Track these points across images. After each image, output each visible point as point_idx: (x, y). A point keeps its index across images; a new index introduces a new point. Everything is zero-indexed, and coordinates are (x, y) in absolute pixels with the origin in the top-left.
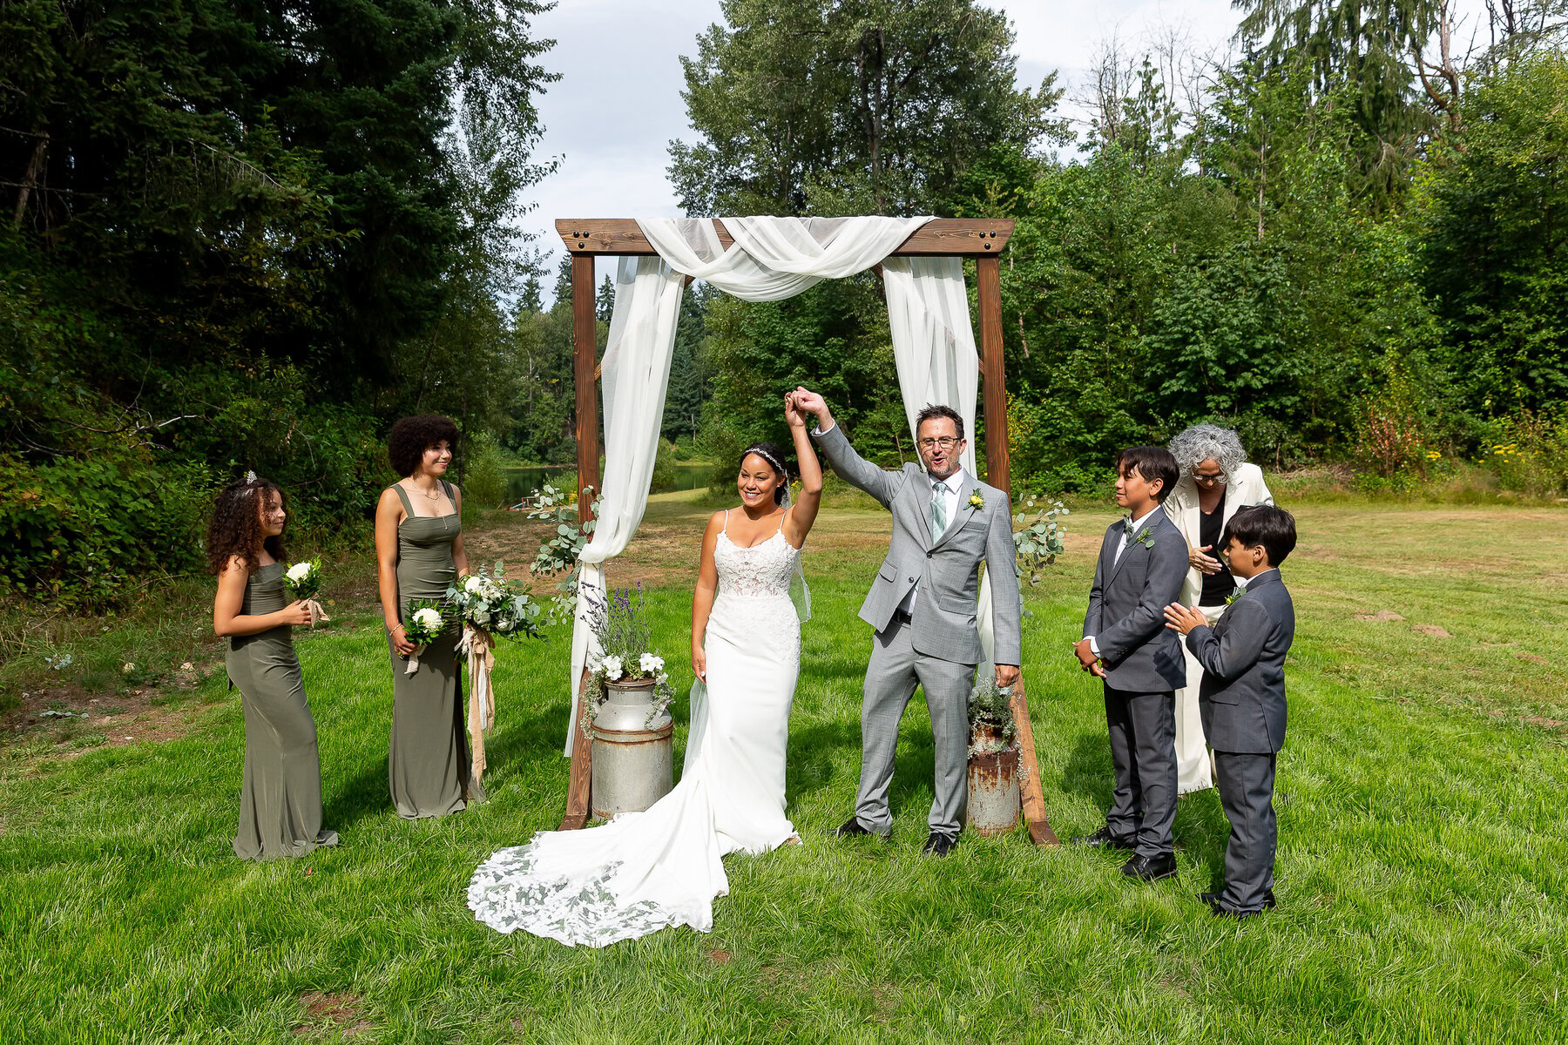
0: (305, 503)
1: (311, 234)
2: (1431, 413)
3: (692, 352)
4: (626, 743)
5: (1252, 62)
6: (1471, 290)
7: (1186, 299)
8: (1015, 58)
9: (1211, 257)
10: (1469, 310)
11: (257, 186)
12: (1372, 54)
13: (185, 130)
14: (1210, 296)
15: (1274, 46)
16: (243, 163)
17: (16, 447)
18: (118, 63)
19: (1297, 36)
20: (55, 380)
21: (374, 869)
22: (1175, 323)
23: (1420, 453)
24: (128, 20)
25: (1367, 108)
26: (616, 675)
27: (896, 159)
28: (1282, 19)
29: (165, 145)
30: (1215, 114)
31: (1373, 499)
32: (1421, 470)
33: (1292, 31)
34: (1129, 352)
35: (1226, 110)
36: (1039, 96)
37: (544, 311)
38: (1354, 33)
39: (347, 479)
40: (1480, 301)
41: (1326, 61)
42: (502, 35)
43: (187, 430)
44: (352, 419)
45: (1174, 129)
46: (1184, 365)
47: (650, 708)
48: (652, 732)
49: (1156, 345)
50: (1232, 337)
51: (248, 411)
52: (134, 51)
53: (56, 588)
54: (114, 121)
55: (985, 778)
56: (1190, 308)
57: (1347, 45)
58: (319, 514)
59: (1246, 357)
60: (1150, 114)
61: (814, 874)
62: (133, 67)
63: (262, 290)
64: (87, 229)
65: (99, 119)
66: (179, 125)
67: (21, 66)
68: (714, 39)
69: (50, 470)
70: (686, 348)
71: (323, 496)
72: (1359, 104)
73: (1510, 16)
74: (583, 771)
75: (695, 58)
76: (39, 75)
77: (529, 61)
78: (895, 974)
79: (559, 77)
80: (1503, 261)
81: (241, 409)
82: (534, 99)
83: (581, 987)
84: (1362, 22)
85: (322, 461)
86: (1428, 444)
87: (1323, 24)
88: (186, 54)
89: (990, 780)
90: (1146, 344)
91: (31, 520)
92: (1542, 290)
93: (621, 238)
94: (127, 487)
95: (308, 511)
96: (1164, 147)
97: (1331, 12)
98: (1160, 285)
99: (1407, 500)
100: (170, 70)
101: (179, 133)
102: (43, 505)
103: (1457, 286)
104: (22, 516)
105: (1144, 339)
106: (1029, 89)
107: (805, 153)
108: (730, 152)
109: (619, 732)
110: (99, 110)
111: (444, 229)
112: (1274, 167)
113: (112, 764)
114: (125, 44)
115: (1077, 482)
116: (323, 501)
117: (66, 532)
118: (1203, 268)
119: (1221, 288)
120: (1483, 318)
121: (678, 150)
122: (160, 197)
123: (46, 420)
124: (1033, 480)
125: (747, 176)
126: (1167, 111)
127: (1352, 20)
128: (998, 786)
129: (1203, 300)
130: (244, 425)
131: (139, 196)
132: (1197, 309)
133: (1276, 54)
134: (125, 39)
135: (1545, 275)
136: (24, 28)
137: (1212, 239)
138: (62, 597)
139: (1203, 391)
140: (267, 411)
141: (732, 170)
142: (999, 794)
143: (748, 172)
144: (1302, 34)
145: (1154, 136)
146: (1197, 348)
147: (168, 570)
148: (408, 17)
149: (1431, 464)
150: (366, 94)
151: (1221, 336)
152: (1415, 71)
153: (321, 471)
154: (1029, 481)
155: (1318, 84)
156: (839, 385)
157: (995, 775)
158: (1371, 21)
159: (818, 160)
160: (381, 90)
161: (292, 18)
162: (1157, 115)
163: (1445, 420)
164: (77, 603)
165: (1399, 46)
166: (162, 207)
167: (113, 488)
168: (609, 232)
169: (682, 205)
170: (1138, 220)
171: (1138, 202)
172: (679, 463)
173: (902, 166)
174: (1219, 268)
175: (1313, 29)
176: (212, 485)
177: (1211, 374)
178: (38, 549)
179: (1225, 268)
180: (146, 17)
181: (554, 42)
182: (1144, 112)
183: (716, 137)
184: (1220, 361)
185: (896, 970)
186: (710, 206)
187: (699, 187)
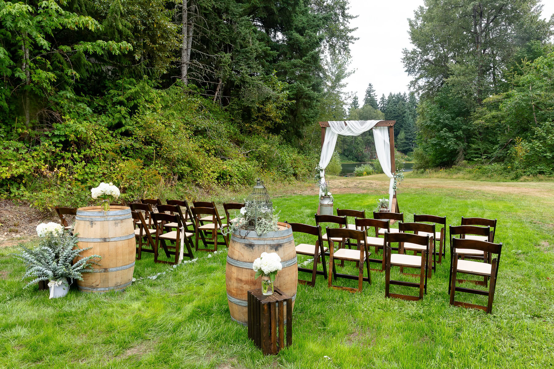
0: (279, 171)
1: (283, 101)
8: (543, 5)
13: (254, 81)
16: (267, 88)
17: (220, 157)
20: (227, 142)
26: (324, 195)
29: (250, 85)
36: (550, 21)
37: (360, 107)
39: (289, 165)
42: (341, 26)
44: (291, 149)
47: (329, 201)
53: (228, 187)
54: (239, 81)
58: (282, 174)
63: (269, 117)
68: (420, 11)
69: (226, 162)
70: (412, 120)
75: (413, 18)
77: (349, 35)
79: (358, 39)
81: (264, 147)
82: (351, 46)
85: (282, 161)
91: (224, 173)
94: (241, 166)
102: (226, 169)
104: (223, 171)
106: (545, 19)
108: (425, 51)
115: (544, 171)
116: (283, 171)
117: (230, 175)
121: (406, 52)
122: (249, 98)
123: (225, 151)
124: (528, 169)
125: (432, 59)
130: (264, 151)
131: (244, 97)
138: (230, 189)
140: (270, 148)
141: (426, 57)
143: (432, 57)
147: (249, 185)
150: (297, 61)
153: (282, 163)
154: (526, 170)
156: (461, 135)
160: (301, 60)
164: (233, 190)
166: (249, 100)
167: (238, 166)
169: (406, 71)
172: (407, 162)
176: (258, 166)
181: (357, 28)
183: (420, 45)
186: (417, 70)
187: (413, 64)
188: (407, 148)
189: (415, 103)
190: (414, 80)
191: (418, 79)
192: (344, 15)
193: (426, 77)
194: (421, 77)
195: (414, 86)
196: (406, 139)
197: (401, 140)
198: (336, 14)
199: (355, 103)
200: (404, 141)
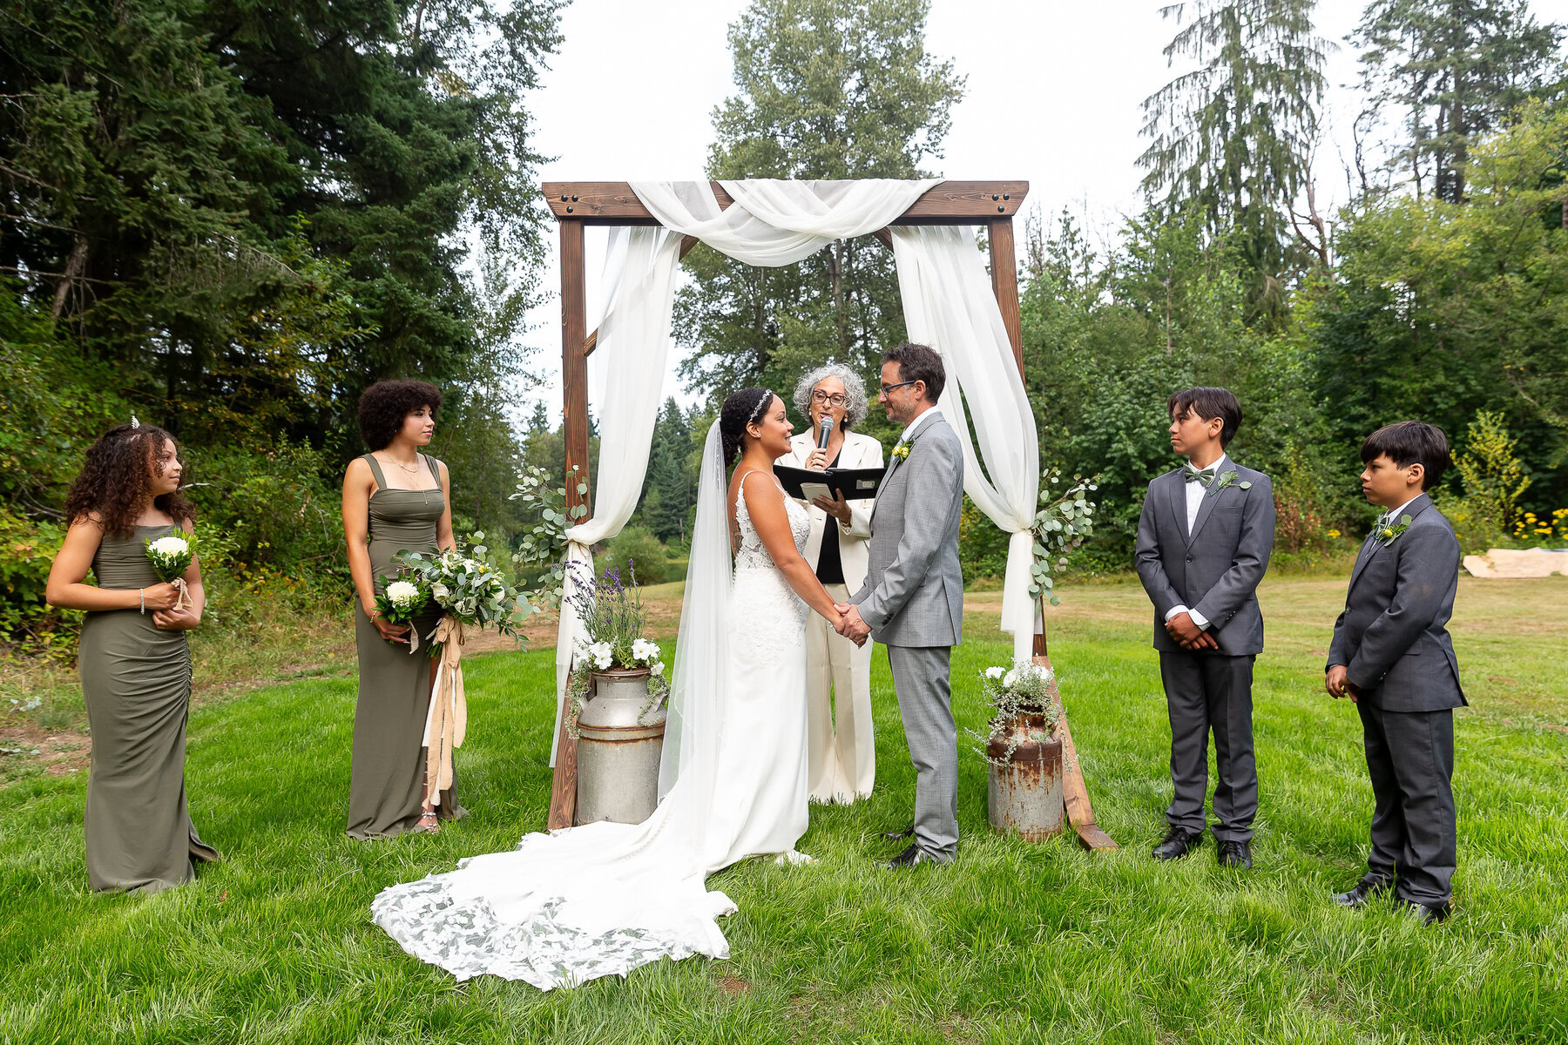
0: (318, 573)
1: (332, 331)
2: (1328, 498)
3: (680, 464)
4: (617, 742)
5: (1154, 214)
6: (1353, 393)
7: (1109, 405)
9: (1128, 369)
10: (1354, 411)
11: (275, 274)
12: (1253, 205)
13: (209, 225)
14: (1130, 402)
15: (1172, 199)
16: (263, 254)
17: (22, 508)
18: (147, 162)
19: (1191, 190)
21: (307, 892)
22: (1100, 425)
23: (1321, 534)
24: (159, 125)
25: (1252, 248)
26: (605, 663)
27: (854, 295)
28: (1177, 176)
29: (190, 236)
30: (1125, 252)
31: (1282, 573)
32: (1321, 548)
33: (1186, 184)
34: (1062, 451)
35: (1134, 250)
37: (551, 431)
38: (1237, 187)
40: (1363, 402)
41: (1215, 210)
42: (512, 181)
43: (205, 505)
45: (1090, 265)
46: (1111, 461)
47: (643, 702)
48: (645, 728)
49: (1085, 444)
50: (1152, 435)
51: (265, 487)
52: (165, 154)
53: (47, 641)
54: (142, 215)
55: (1026, 774)
56: (1113, 411)
57: (1232, 197)
58: (332, 585)
59: (1163, 453)
60: (1070, 253)
61: (842, 883)
62: (162, 166)
64: (111, 313)
65: (127, 213)
66: (204, 220)
67: (51, 159)
69: (50, 527)
71: (337, 569)
72: (1245, 244)
73: (1363, 175)
74: (567, 779)
76: (68, 167)
78: (964, 1006)
80: (1378, 369)
81: (258, 485)
83: (551, 1031)
84: (1244, 178)
86: (1327, 526)
87: (1211, 179)
88: (215, 159)
89: (1032, 776)
90: (1077, 443)
91: (22, 572)
92: (1414, 391)
93: (612, 202)
95: (321, 582)
96: (1082, 281)
97: (1217, 170)
98: (1086, 393)
99: (1313, 573)
100: (199, 172)
101: (203, 227)
102: (37, 556)
103: (1339, 393)
104: (14, 568)
105: (1075, 439)
107: (776, 290)
108: (711, 292)
109: (608, 729)
110: (127, 205)
111: (456, 331)
112: (1179, 294)
113: (38, 794)
114: (155, 146)
116: (336, 573)
118: (1122, 379)
119: (1139, 394)
120: (1364, 417)
122: (184, 284)
123: (54, 484)
124: (983, 563)
125: (727, 311)
126: (1084, 251)
127: (1235, 174)
128: (1041, 783)
129: (1124, 405)
130: (260, 499)
131: (164, 283)
132: (1119, 413)
133: (1173, 204)
134: (155, 142)
135: (1416, 381)
136: (56, 124)
137: (1127, 353)
138: (52, 649)
139: (1128, 484)
140: (282, 487)
141: (714, 306)
142: (1042, 792)
143: (728, 306)
144: (1194, 186)
145: (1074, 271)
146: (1121, 446)
148: (426, 148)
149: (1330, 543)
150: (387, 212)
151: (1141, 435)
152: (1290, 220)
153: (335, 546)
154: (979, 564)
155: (1209, 228)
157: (1037, 770)
158: (1250, 177)
159: (788, 298)
160: (401, 209)
161: (322, 149)
162: (1076, 254)
163: (1339, 506)
164: (68, 656)
165: (1274, 197)
166: (186, 292)
168: (599, 196)
169: (672, 335)
170: (1065, 339)
171: (1066, 324)
172: (669, 561)
173: (860, 300)
174: (1136, 377)
175: (1204, 184)
177: (1134, 468)
178: (31, 603)
179: (1141, 377)
180: (178, 123)
182: (1065, 252)
183: (700, 276)
184: (1142, 455)
185: (965, 999)
186: (695, 335)
187: (686, 320)
188: (667, 527)
189: (680, 424)
190: (690, 357)
191: (699, 355)
192: (522, 154)
193: (719, 352)
194: (706, 350)
195: (691, 371)
196: (664, 506)
197: (652, 509)
198: (499, 147)
199: (539, 419)
200: (659, 511)
